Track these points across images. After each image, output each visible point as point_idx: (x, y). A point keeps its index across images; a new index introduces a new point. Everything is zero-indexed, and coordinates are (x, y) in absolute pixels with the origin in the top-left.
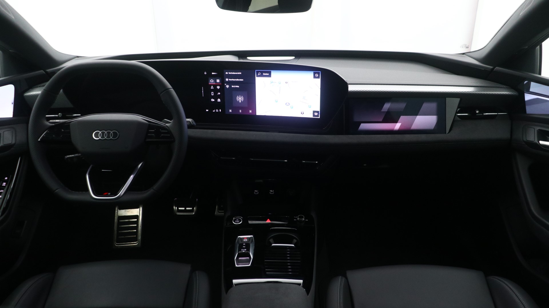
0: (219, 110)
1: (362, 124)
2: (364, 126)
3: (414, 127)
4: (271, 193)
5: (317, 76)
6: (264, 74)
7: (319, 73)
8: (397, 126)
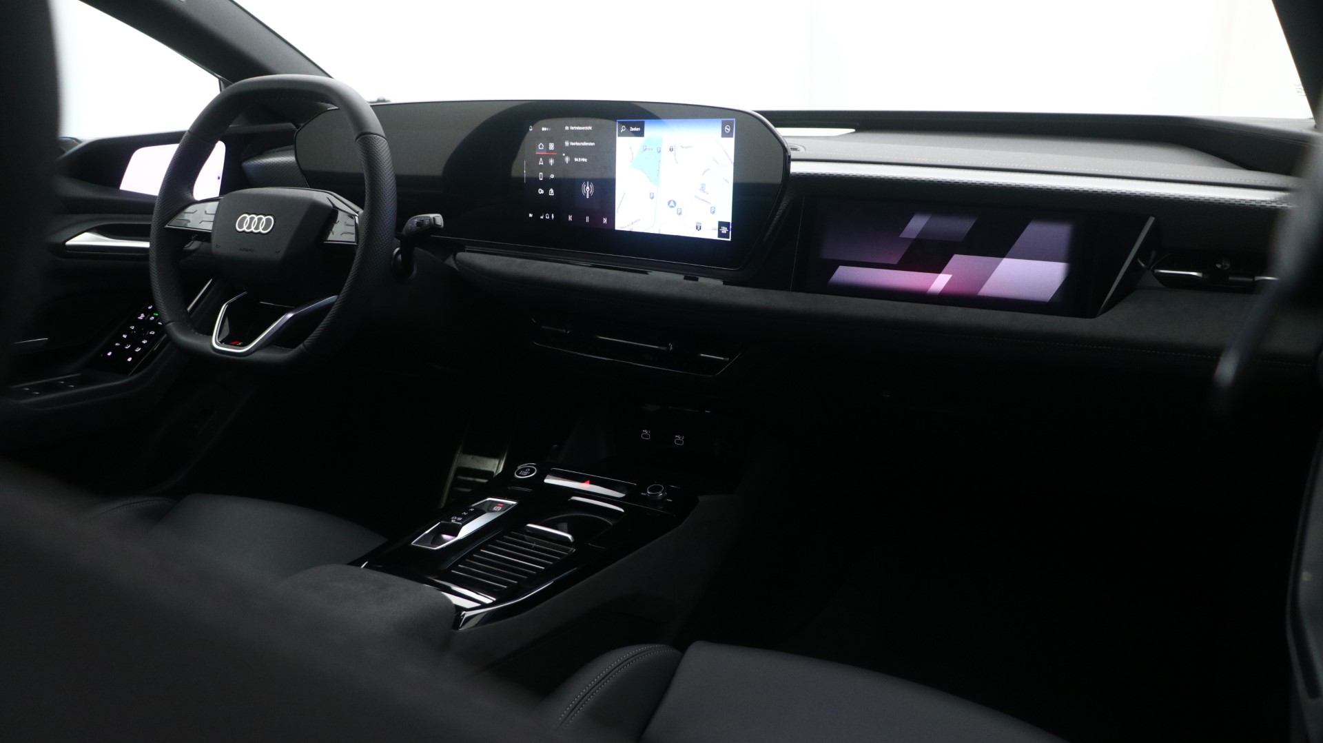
0: (550, 216)
1: (840, 267)
2: (845, 274)
3: (989, 289)
4: (677, 441)
5: (729, 130)
6: (632, 129)
7: (731, 124)
8: (939, 282)
